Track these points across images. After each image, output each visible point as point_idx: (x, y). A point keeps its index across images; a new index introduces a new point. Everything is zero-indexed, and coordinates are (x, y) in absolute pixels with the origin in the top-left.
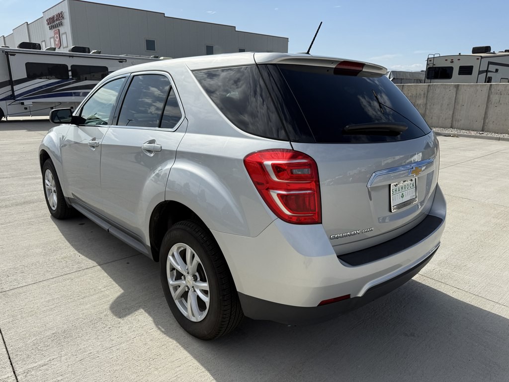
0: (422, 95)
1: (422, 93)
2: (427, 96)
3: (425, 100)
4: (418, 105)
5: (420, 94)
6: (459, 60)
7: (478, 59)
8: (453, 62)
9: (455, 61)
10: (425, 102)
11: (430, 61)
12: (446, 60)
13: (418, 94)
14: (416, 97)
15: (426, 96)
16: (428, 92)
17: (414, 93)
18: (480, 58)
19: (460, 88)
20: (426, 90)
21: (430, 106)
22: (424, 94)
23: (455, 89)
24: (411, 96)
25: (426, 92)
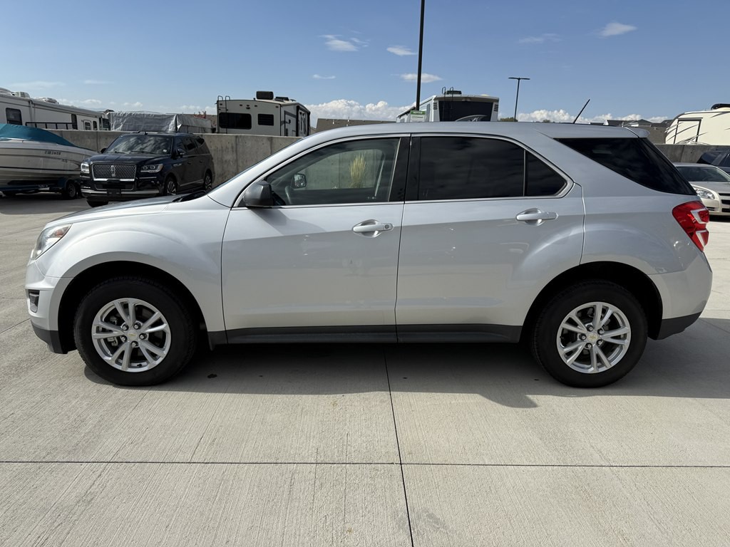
0: (230, 149)
1: (230, 146)
2: (236, 151)
3: (235, 155)
4: (226, 161)
5: (227, 148)
6: (256, 106)
7: (277, 107)
8: (249, 108)
9: (252, 106)
10: (235, 158)
11: (221, 104)
12: (241, 105)
13: (224, 148)
14: (222, 151)
15: (234, 149)
16: (236, 145)
17: (219, 147)
18: (279, 106)
19: (274, 140)
20: (233, 142)
21: (242, 162)
22: (232, 147)
23: (269, 143)
24: (215, 150)
25: (234, 145)
